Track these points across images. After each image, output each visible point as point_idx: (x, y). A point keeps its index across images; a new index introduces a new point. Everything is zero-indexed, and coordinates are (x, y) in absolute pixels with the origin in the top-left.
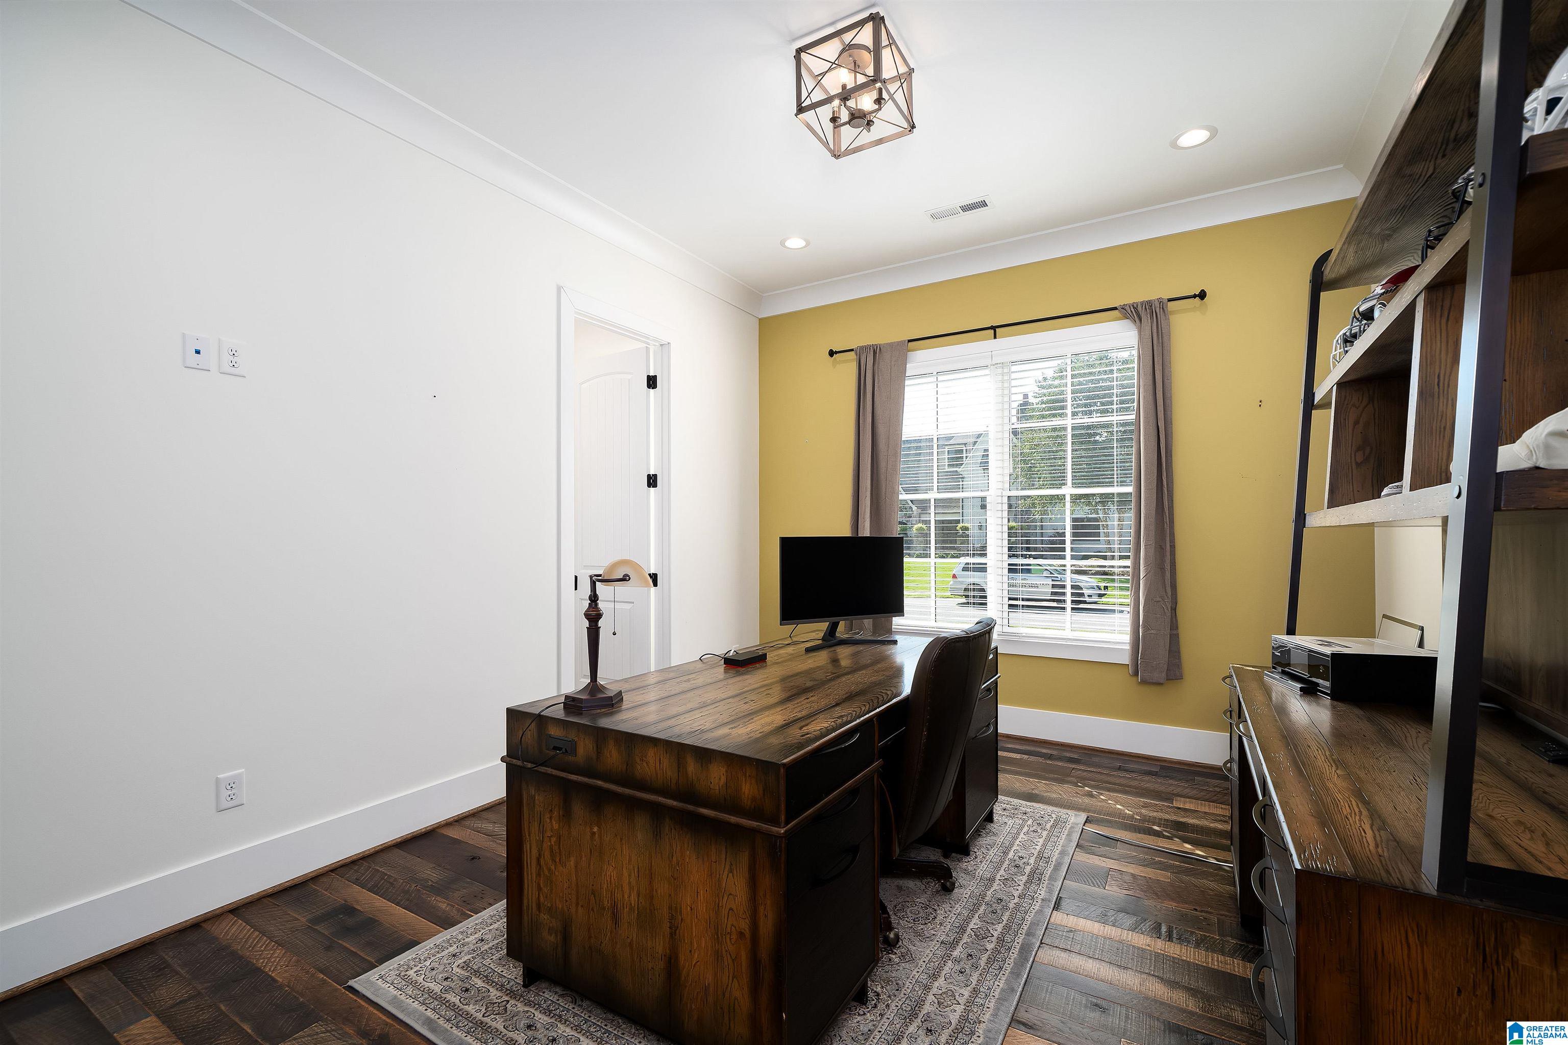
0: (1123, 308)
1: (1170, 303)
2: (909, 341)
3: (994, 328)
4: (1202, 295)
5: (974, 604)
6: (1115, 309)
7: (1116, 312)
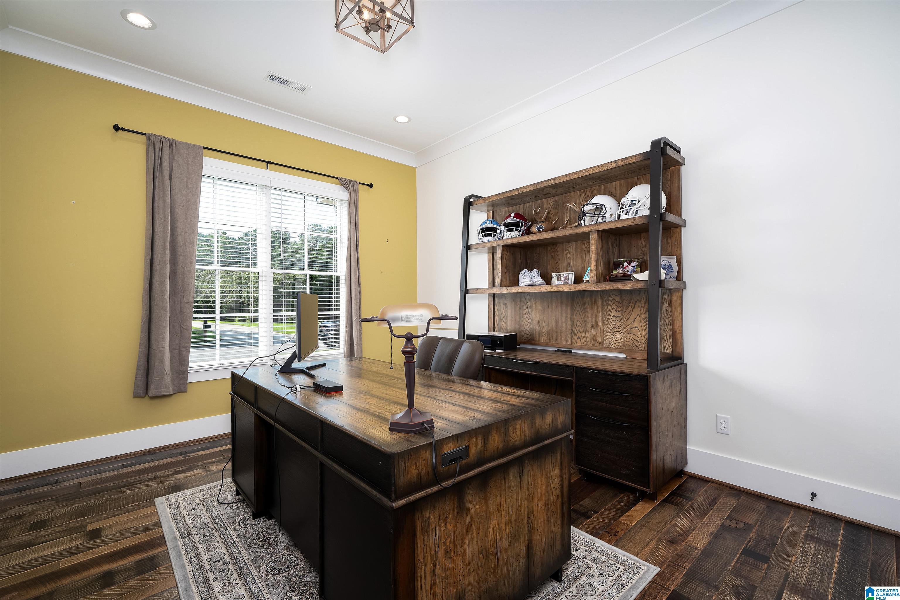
0: (341, 179)
1: (360, 186)
2: (205, 148)
3: (268, 163)
4: (371, 186)
5: (249, 344)
6: (337, 178)
7: (337, 180)
